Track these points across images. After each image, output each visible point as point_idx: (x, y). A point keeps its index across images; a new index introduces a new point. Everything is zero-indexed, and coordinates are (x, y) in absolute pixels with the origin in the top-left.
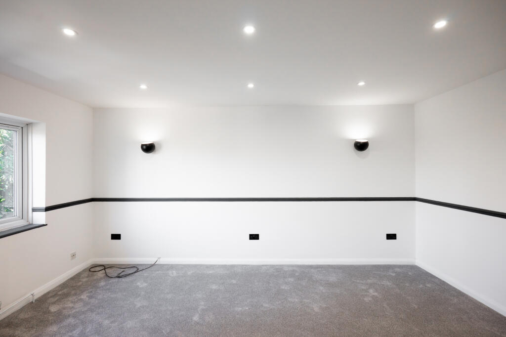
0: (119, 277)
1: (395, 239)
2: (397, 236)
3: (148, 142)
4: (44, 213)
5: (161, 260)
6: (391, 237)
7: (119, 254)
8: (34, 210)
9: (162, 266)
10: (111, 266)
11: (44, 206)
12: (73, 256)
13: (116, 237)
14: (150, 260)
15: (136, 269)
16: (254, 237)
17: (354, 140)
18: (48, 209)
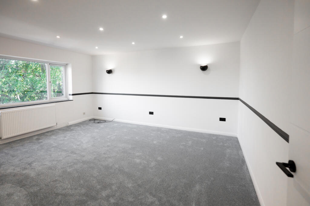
0: (98, 123)
1: (225, 121)
2: (226, 120)
3: (109, 69)
4: (72, 96)
5: (115, 119)
6: (223, 120)
7: (101, 115)
8: (69, 95)
9: (114, 122)
10: (97, 120)
11: (72, 94)
12: (84, 113)
13: (100, 108)
14: (111, 119)
15: (105, 121)
16: (151, 113)
17: (200, 65)
18: (73, 95)
